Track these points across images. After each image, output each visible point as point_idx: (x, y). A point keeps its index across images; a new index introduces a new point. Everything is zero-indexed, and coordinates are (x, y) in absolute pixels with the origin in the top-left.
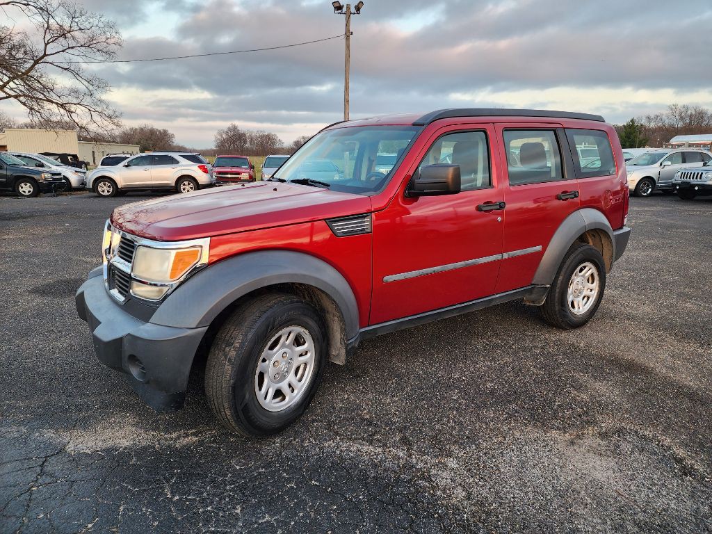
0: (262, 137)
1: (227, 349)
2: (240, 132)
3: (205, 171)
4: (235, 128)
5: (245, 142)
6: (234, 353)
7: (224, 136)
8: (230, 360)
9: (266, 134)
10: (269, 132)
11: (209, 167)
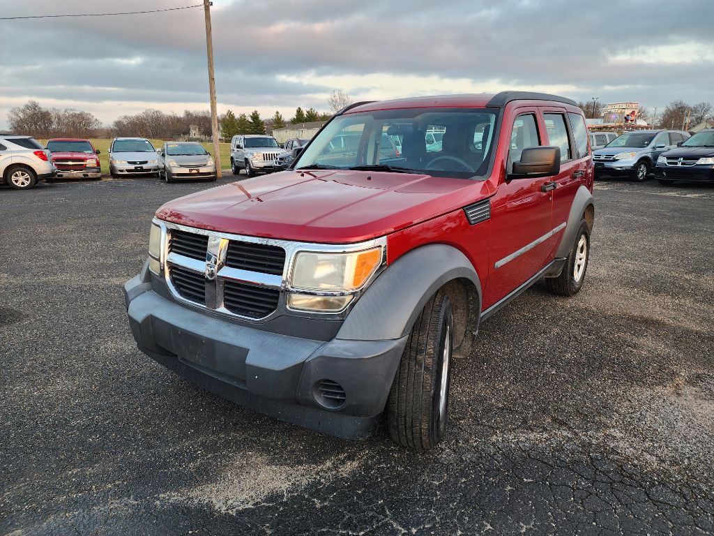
0: (74, 116)
1: (420, 357)
2: (44, 110)
3: (44, 158)
4: (35, 106)
5: (51, 123)
6: (430, 360)
7: (21, 115)
8: (426, 369)
9: (78, 112)
10: (81, 111)
11: (47, 152)
